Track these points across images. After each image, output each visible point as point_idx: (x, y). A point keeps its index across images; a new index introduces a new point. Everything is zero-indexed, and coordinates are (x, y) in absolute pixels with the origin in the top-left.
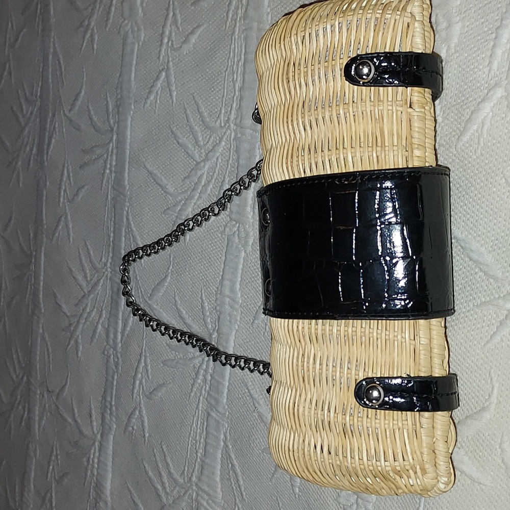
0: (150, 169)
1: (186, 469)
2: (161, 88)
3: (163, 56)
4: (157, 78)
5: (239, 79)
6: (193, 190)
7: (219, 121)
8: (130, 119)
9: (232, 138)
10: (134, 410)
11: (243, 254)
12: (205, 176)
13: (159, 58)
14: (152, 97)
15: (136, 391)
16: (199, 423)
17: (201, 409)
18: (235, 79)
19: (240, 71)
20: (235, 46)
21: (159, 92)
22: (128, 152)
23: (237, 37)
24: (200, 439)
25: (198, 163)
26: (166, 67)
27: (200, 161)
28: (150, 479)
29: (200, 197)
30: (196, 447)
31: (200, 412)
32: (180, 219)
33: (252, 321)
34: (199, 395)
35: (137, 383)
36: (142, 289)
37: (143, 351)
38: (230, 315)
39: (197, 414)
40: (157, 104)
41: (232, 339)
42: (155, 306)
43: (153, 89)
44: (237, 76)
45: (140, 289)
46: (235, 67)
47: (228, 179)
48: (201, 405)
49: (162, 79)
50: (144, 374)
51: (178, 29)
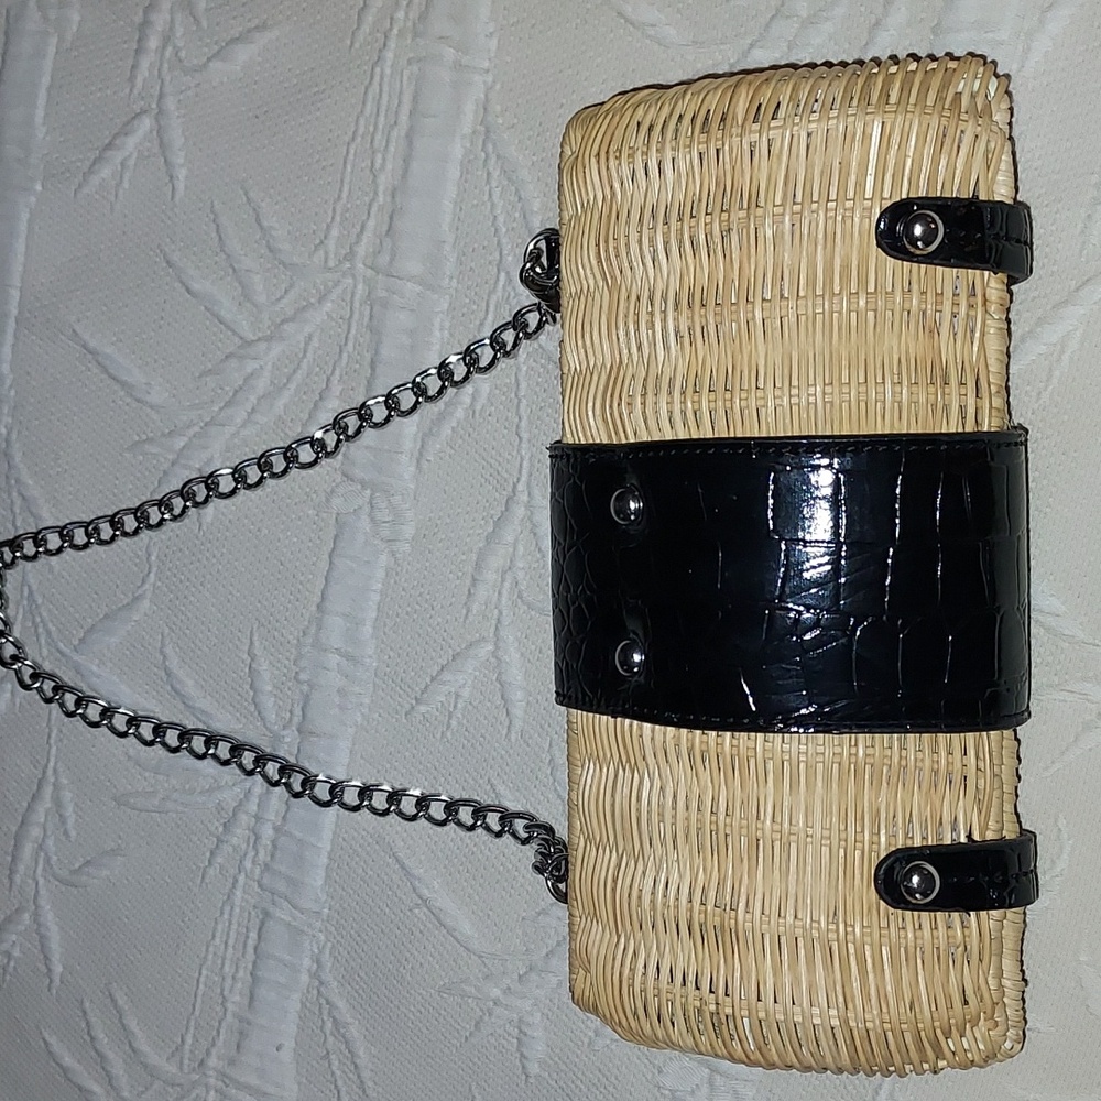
0: (92, 344)
1: (189, 1040)
2: (135, 155)
3: (144, 80)
4: (126, 130)
5: (389, 166)
6: (228, 404)
7: (321, 253)
8: (25, 216)
9: (357, 297)
10: (19, 911)
11: (384, 559)
12: (267, 374)
13: (132, 79)
14: (106, 172)
15: (21, 868)
16: (233, 934)
17: (237, 902)
18: (377, 166)
19: (392, 149)
20: (381, 90)
21: (131, 162)
22: (15, 294)
23: (388, 71)
24: (237, 971)
25: (248, 344)
26: (154, 106)
27: (254, 338)
28: (65, 1070)
29: (248, 421)
30: (222, 990)
31: (237, 910)
32: (186, 467)
33: (408, 706)
34: (233, 871)
35: (28, 849)
36: (50, 625)
37: (50, 772)
38: (341, 692)
39: (226, 916)
40: (121, 192)
41: (344, 745)
42: (95, 668)
43: (109, 153)
44: (384, 159)
45: (45, 626)
46: (378, 136)
47: (340, 388)
48: (238, 893)
49: (140, 133)
50: (50, 826)
51: (197, 21)
